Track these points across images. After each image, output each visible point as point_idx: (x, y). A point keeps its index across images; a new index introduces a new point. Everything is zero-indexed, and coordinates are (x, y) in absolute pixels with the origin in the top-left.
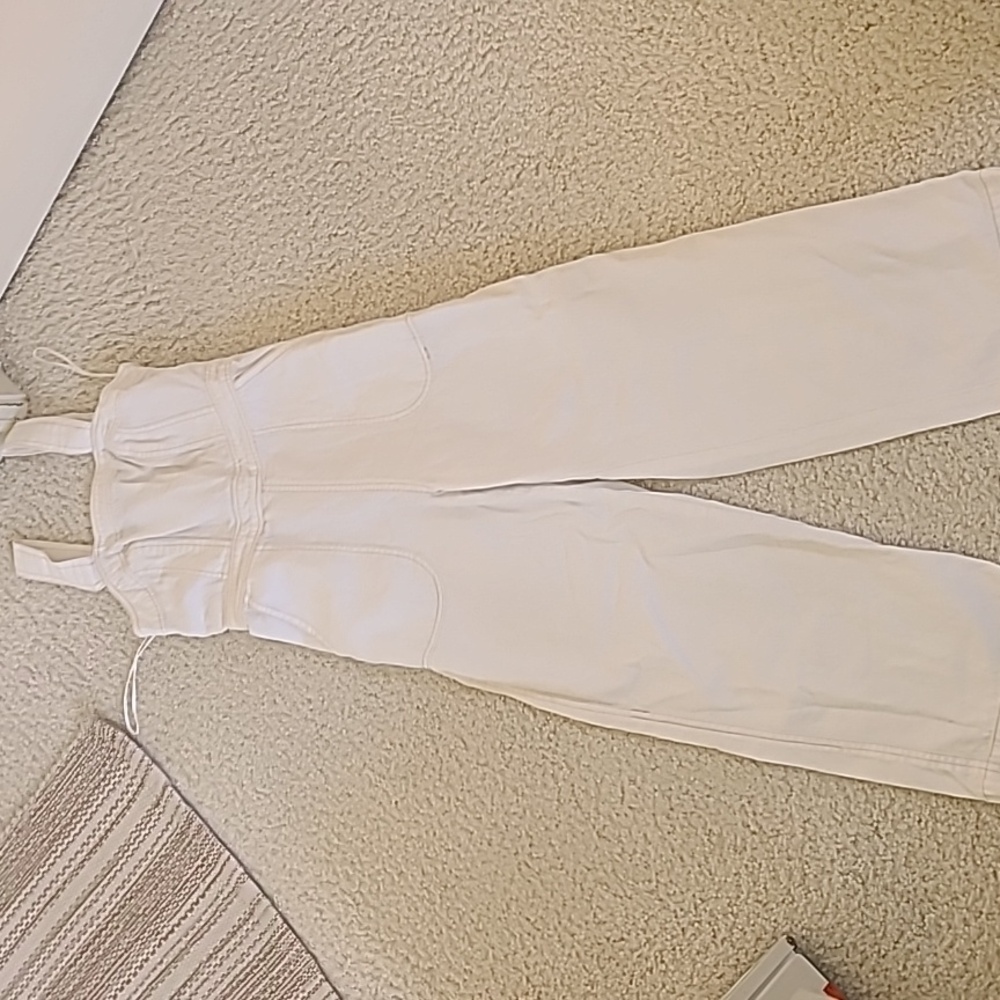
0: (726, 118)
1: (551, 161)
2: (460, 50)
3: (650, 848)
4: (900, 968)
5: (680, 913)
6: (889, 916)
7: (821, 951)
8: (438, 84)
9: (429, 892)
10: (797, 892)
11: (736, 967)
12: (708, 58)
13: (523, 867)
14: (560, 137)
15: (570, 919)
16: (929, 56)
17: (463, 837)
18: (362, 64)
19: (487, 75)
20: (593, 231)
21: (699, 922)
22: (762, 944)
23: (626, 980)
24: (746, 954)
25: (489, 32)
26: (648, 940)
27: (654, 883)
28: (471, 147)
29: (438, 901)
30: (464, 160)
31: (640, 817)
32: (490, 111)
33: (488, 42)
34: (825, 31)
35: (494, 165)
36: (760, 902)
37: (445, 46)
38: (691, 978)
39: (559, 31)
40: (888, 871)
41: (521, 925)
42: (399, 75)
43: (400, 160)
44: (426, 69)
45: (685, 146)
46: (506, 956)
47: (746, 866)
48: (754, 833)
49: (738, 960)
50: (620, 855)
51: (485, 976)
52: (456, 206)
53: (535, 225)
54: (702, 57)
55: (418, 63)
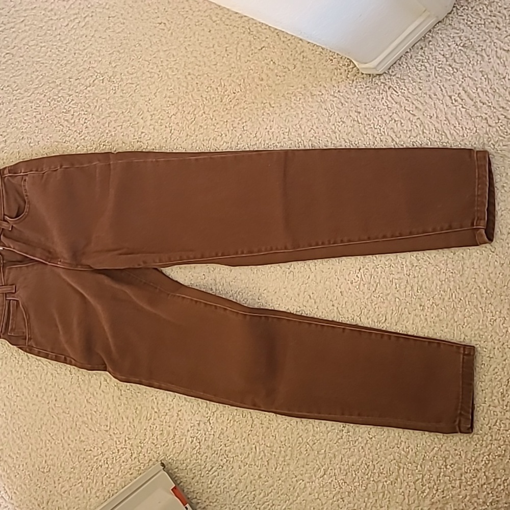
0: (192, 76)
1: (110, 78)
2: (74, 12)
3: (109, 411)
4: (209, 483)
5: (118, 443)
6: (208, 460)
7: (177, 470)
8: (62, 26)
9: (6, 414)
10: (171, 442)
11: (139, 471)
12: (189, 45)
13: (51, 410)
14: (115, 66)
15: (69, 437)
16: (287, 70)
17: (25, 392)
18: (26, 6)
19: (85, 27)
20: (124, 117)
21: (126, 448)
22: (151, 463)
23: (89, 469)
24: (144, 466)
25: (89, 6)
26: (102, 453)
27: (109, 427)
28: (73, 61)
29: (10, 419)
30: (68, 67)
31: (106, 396)
32: (84, 46)
33: (87, 11)
34: (243, 45)
35: (83, 73)
36: (154, 444)
37: (67, 7)
38: (119, 472)
39: (122, 14)
40: (210, 439)
41: (46, 436)
42: (43, 16)
43: (38, 60)
44: (56, 17)
45: (173, 86)
46: (37, 449)
47: (150, 427)
48: (156, 412)
49: (140, 468)
50: (95, 412)
51: (26, 457)
52: (62, 89)
53: (98, 107)
54: (187, 44)
55: (53, 13)
